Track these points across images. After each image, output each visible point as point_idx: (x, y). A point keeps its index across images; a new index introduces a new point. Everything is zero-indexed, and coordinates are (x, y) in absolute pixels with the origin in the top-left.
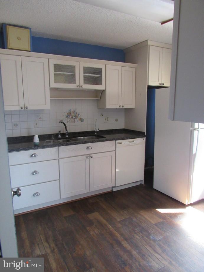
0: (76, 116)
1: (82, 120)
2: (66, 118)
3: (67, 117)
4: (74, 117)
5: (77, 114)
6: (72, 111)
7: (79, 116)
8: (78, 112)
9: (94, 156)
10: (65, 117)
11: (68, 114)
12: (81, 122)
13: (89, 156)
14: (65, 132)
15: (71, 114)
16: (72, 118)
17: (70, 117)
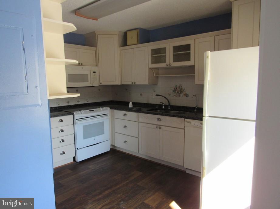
0: (182, 92)
1: (187, 95)
2: (173, 93)
3: (174, 91)
4: (179, 92)
5: (182, 89)
6: (178, 86)
7: (184, 91)
8: (183, 87)
9: (163, 128)
10: (172, 91)
11: (174, 89)
12: (186, 97)
13: (159, 127)
14: (167, 104)
15: (177, 89)
16: (178, 92)
17: (176, 92)
